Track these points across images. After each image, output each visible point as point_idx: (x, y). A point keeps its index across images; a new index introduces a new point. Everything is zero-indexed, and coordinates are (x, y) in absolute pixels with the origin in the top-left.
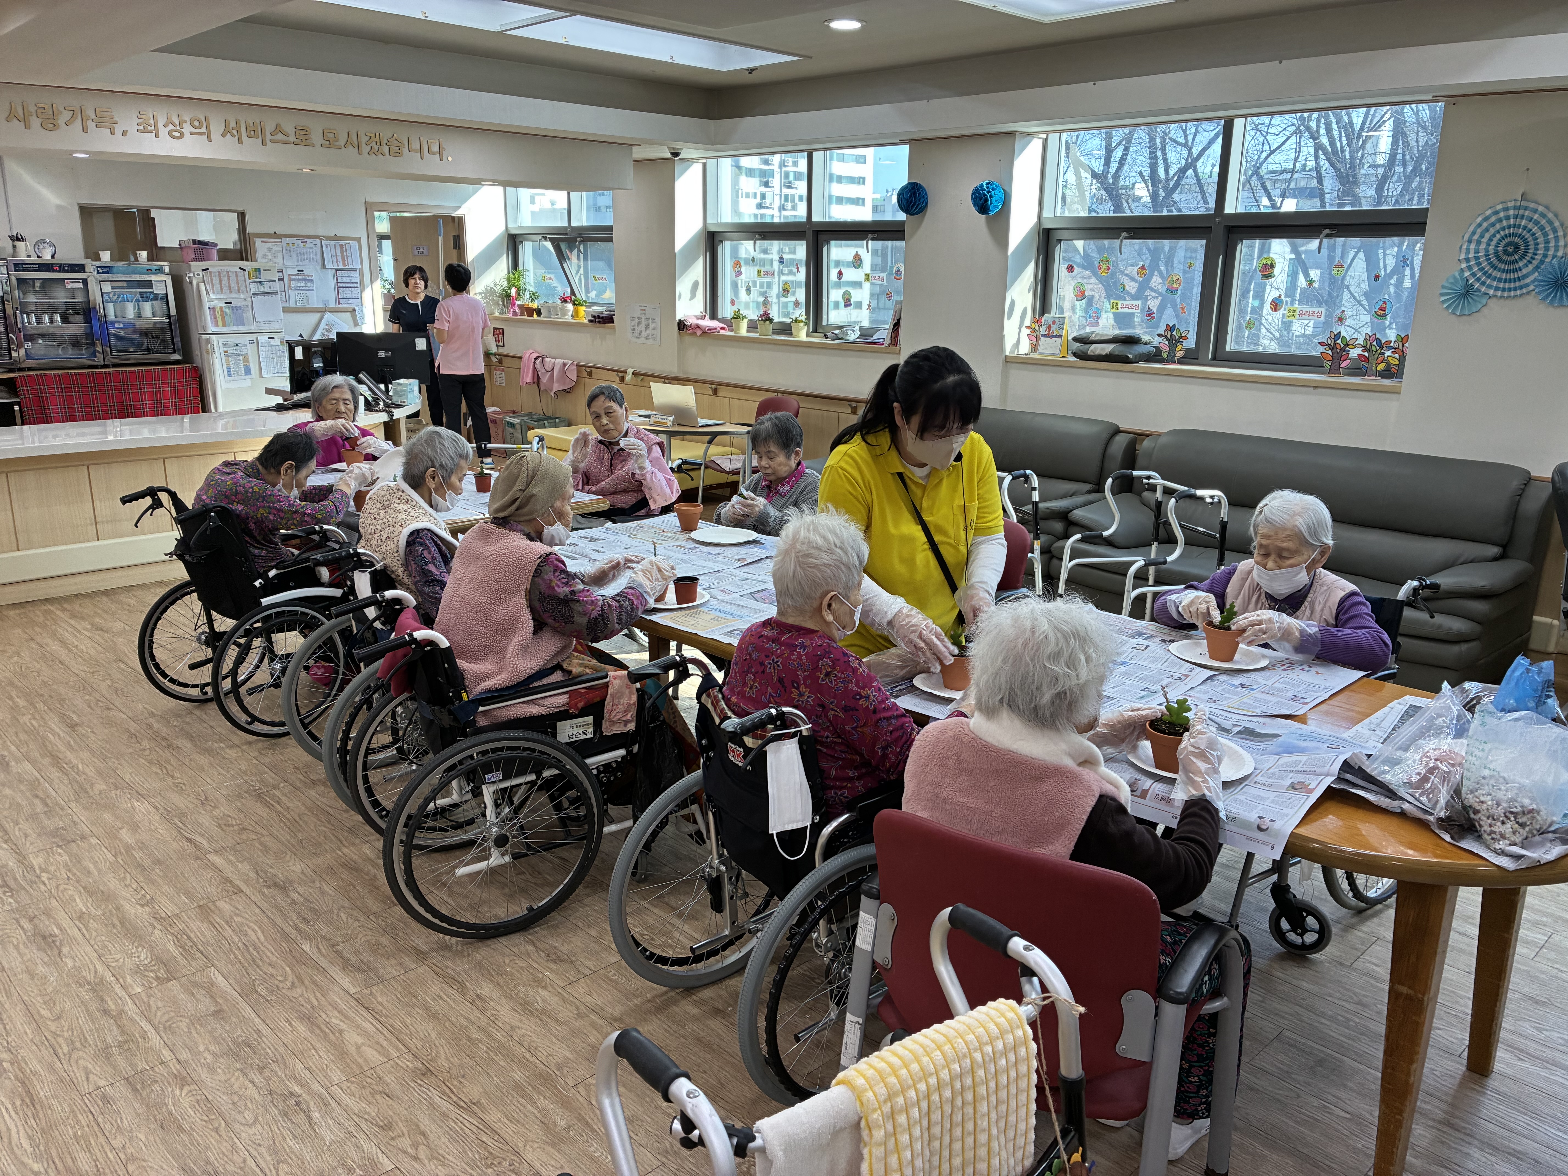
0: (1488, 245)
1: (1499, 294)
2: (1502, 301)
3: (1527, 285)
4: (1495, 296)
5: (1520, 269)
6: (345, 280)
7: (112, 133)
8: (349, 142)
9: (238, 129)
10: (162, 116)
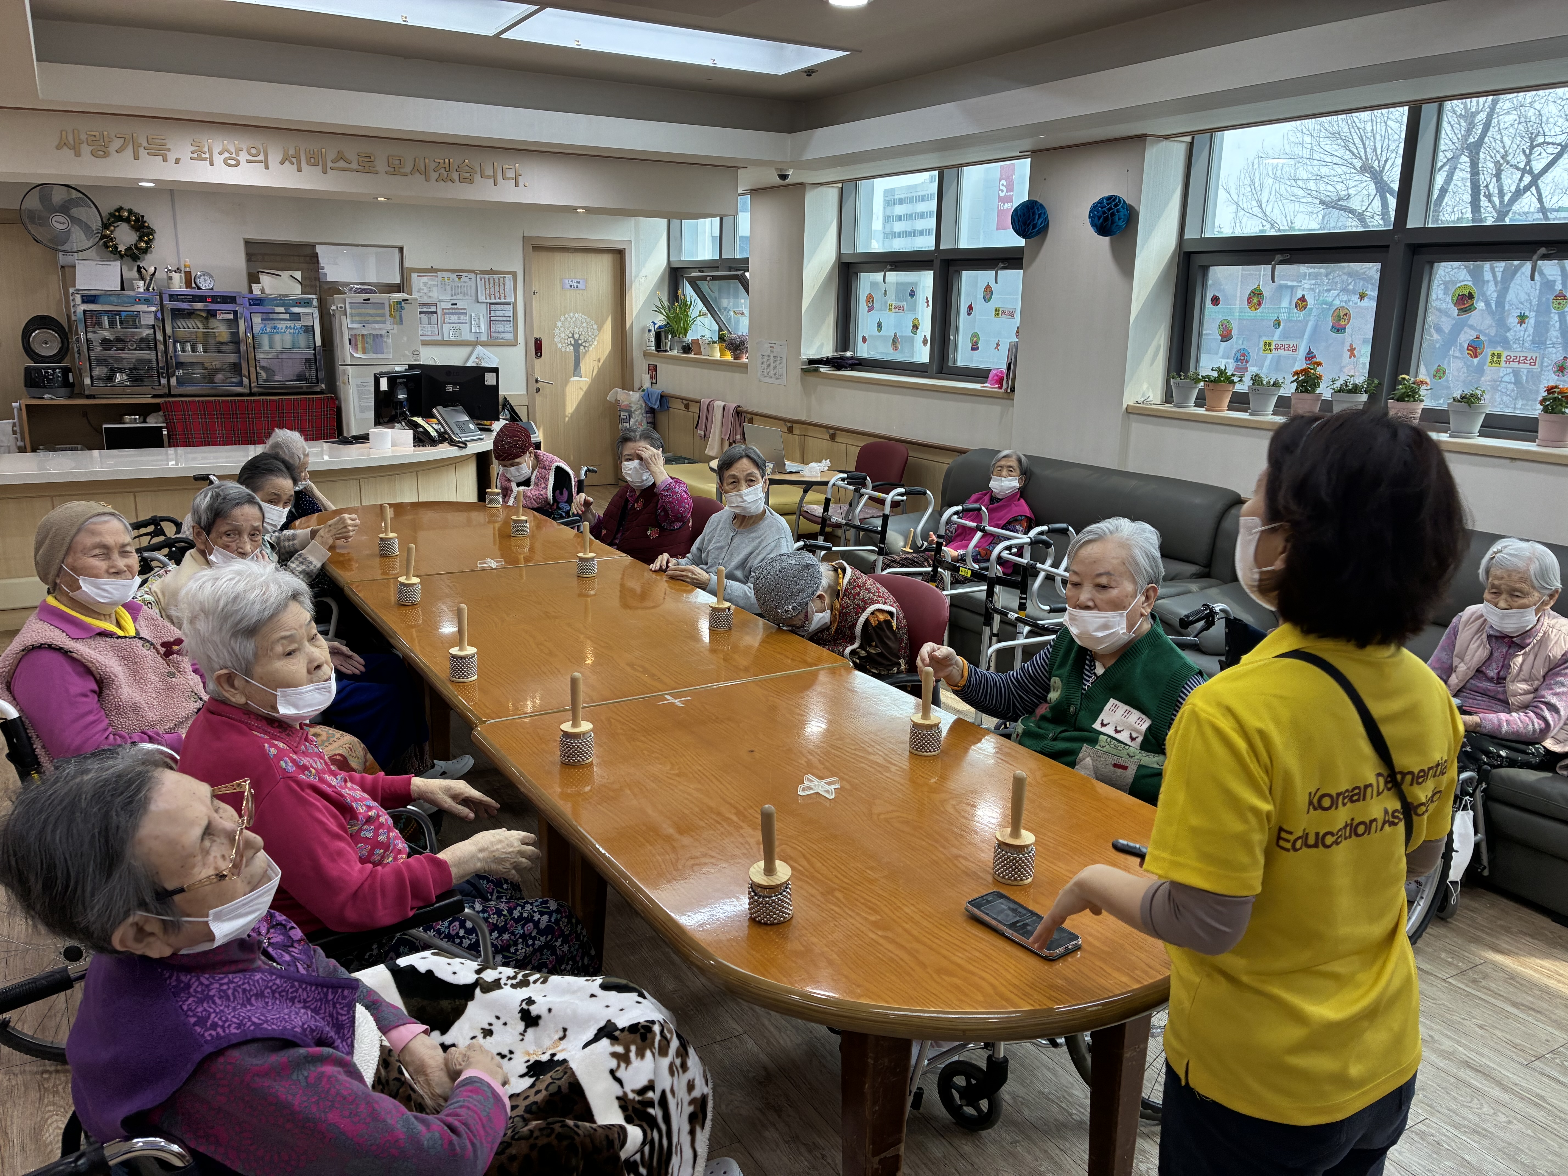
6: (498, 314)
7: (165, 160)
8: (415, 170)
9: (297, 156)
10: (217, 144)
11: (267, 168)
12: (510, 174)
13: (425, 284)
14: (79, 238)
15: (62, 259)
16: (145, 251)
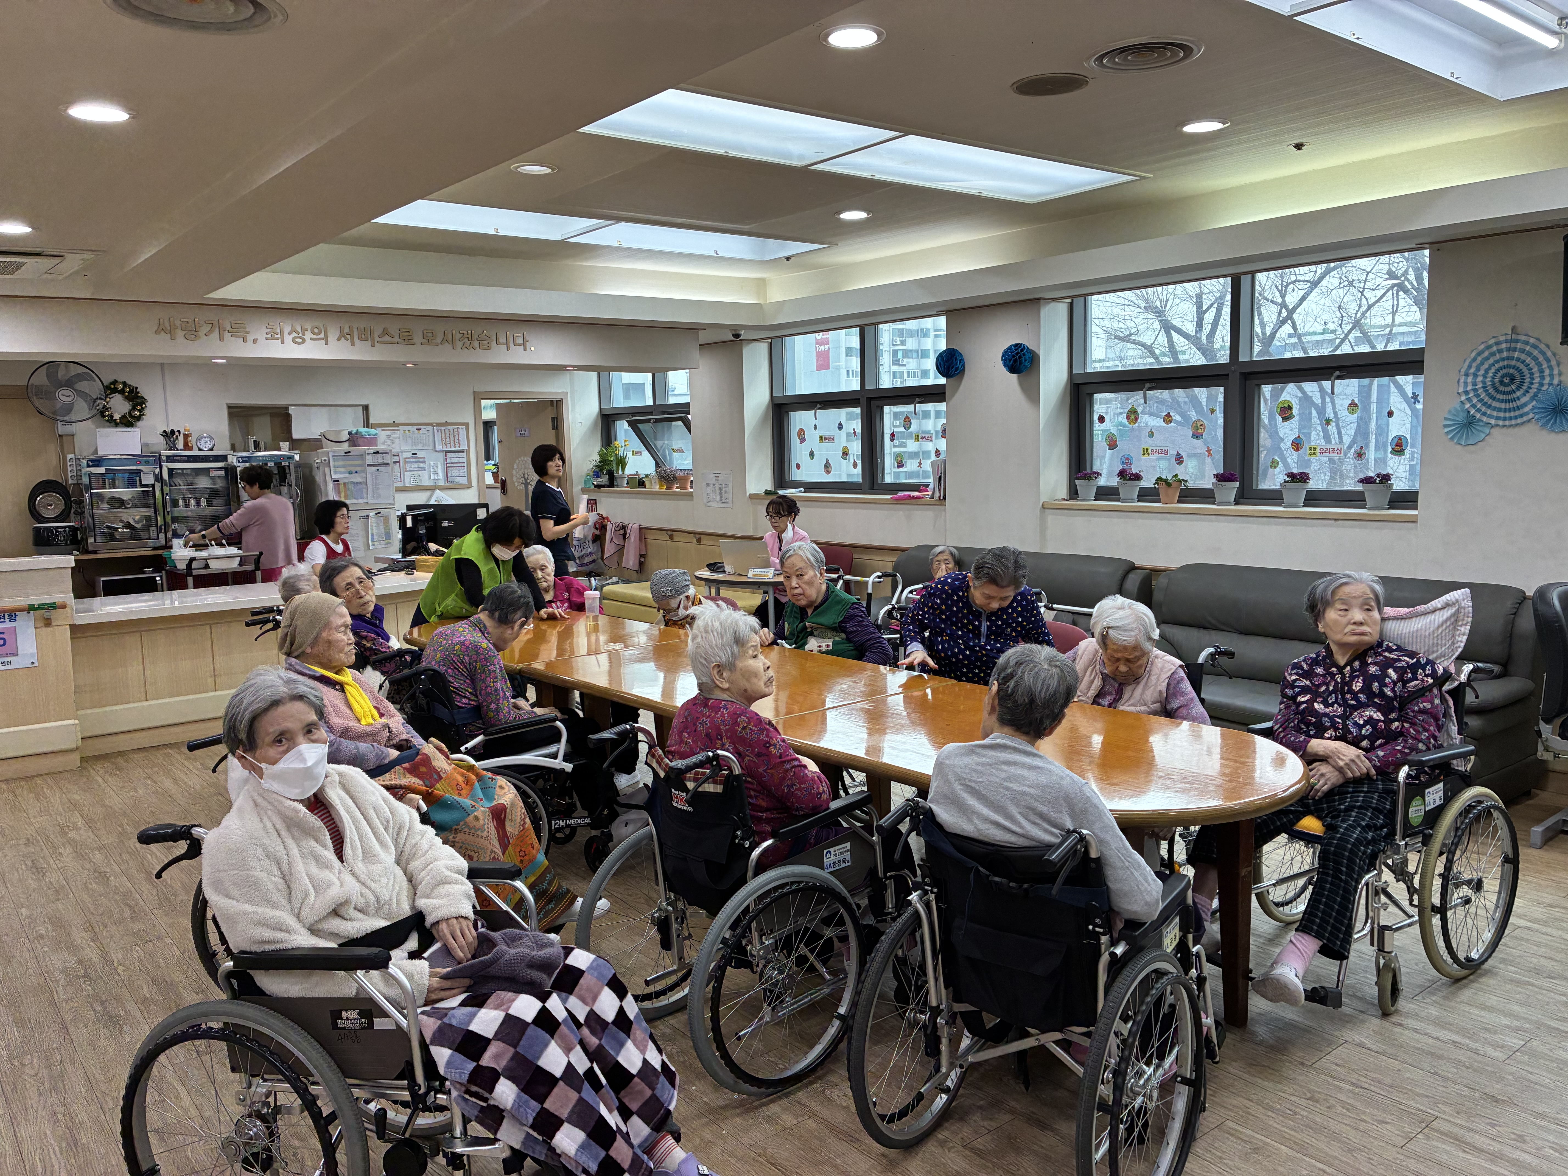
0: (1485, 376)
1: (1501, 423)
2: (1504, 430)
3: (1527, 414)
4: (1497, 425)
5: (1518, 399)
6: (454, 460)
7: (245, 341)
8: (444, 340)
9: (351, 334)
10: (288, 326)
11: (327, 344)
12: (520, 341)
13: (389, 437)
14: (82, 409)
15: (62, 429)
16: (139, 419)
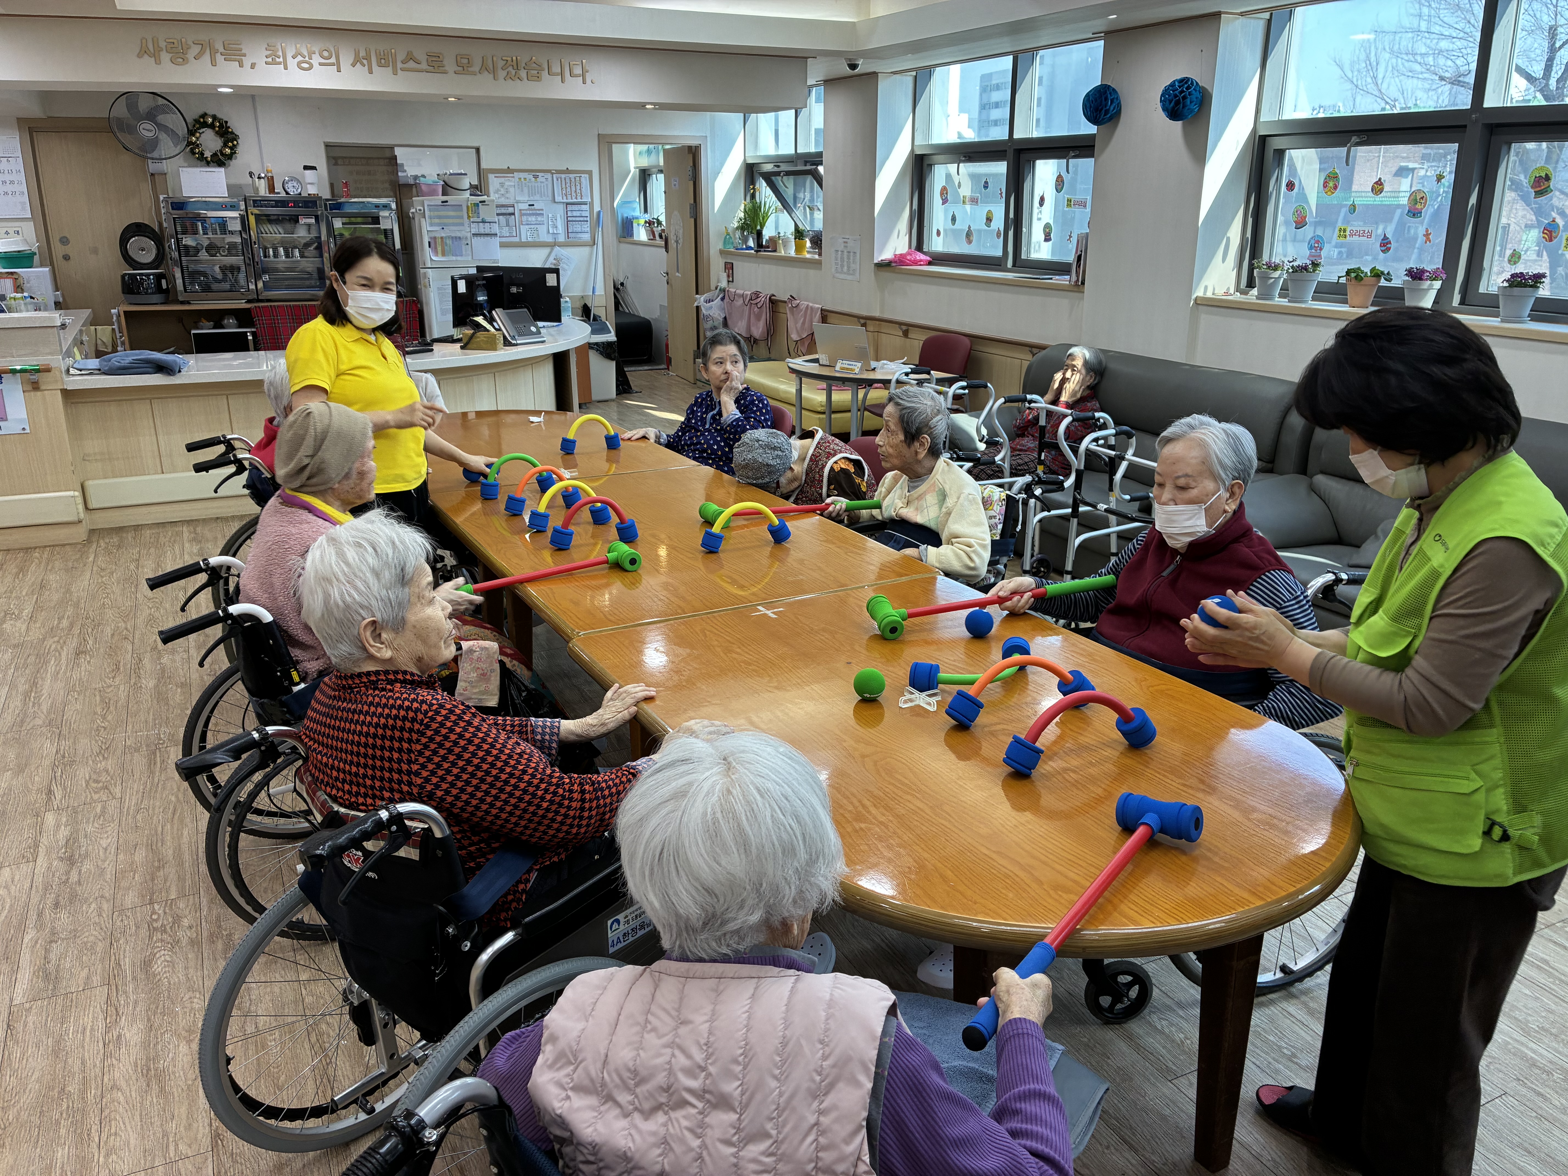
6: (575, 214)
7: (241, 66)
8: (484, 68)
9: (368, 58)
10: (290, 47)
11: (339, 71)
12: (578, 71)
13: (502, 185)
14: (166, 146)
15: (153, 167)
16: (231, 157)
